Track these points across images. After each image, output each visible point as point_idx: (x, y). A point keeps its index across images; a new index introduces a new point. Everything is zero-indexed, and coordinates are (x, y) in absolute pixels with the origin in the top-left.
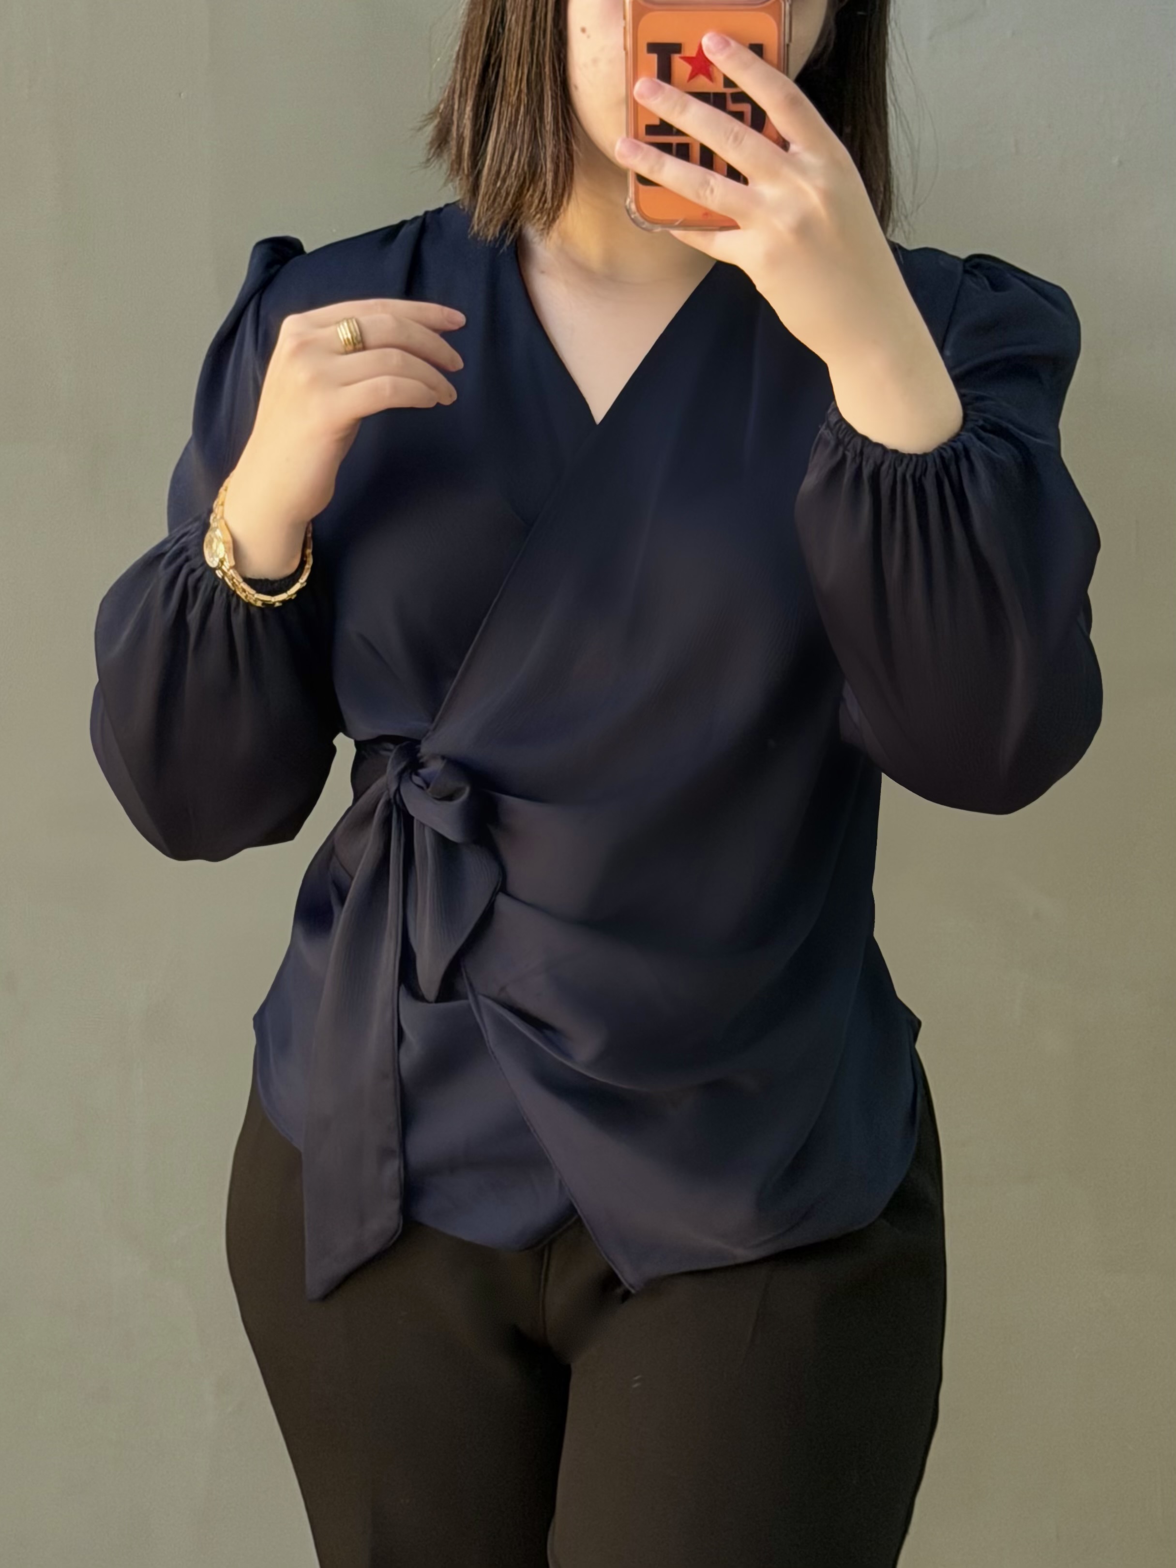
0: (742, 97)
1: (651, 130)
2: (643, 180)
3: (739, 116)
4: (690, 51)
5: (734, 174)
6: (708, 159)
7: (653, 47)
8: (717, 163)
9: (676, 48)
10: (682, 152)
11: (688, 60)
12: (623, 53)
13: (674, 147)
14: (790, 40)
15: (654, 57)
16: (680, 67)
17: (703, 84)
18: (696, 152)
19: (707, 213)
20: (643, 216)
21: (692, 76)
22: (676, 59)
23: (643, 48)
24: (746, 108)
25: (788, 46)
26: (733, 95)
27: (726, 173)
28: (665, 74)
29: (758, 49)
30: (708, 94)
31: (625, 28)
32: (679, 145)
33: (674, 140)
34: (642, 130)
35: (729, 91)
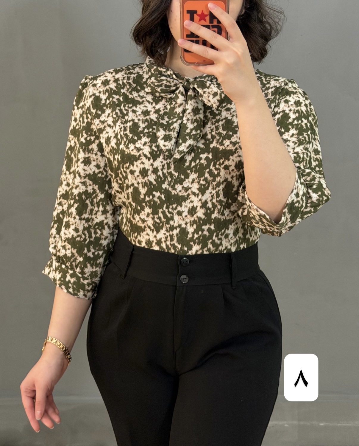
1: (188, 36)
2: (186, 51)
4: (199, 13)
6: (205, 43)
7: (188, 12)
8: (207, 44)
9: (195, 12)
10: (197, 42)
11: (198, 15)
13: (195, 41)
15: (189, 15)
16: (196, 17)
17: (203, 22)
18: (201, 42)
20: (185, 61)
21: (200, 20)
22: (195, 15)
23: (185, 12)
26: (212, 26)
28: (192, 19)
31: (180, 6)
33: (195, 39)
34: (185, 36)
35: (211, 25)
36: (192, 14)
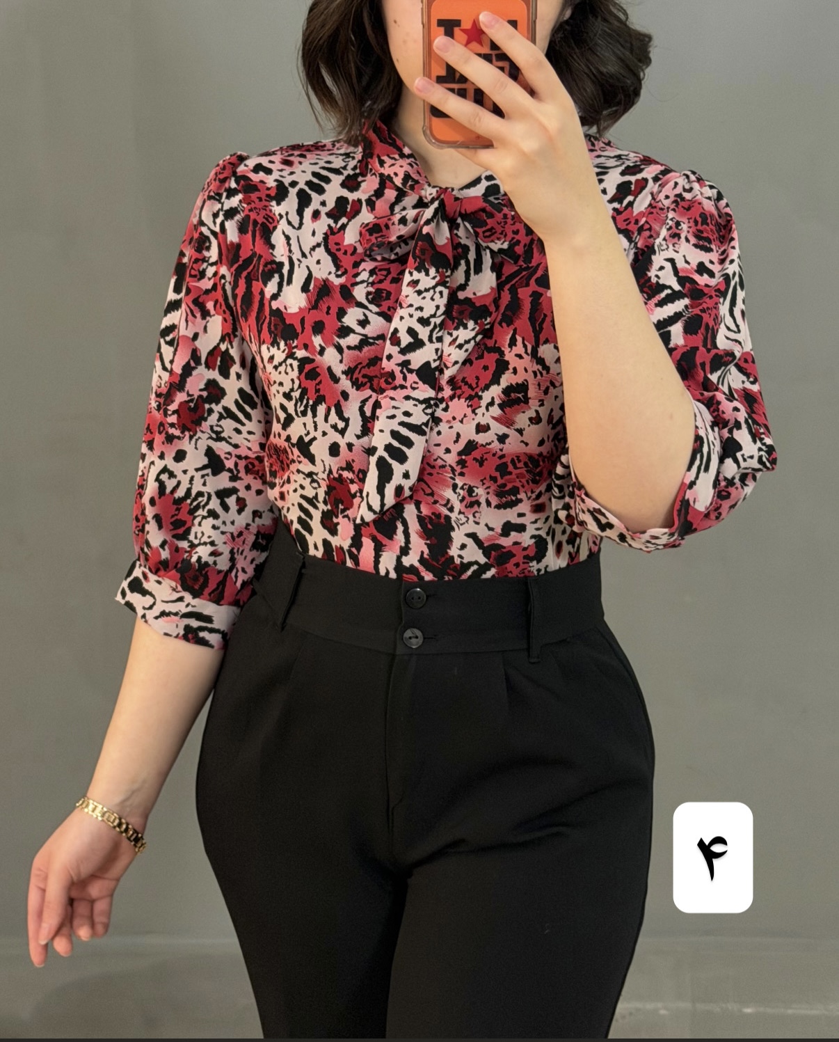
0: (503, 57)
3: (502, 69)
4: (466, 25)
5: (497, 111)
7: (441, 23)
8: (485, 100)
12: (422, 26)
14: (536, 18)
15: (442, 29)
18: (471, 93)
19: (479, 137)
20: (434, 137)
23: (434, 23)
24: (506, 64)
25: (535, 22)
26: (496, 55)
27: (492, 109)
29: (514, 23)
31: (422, 9)
35: (494, 53)
36: (449, 25)
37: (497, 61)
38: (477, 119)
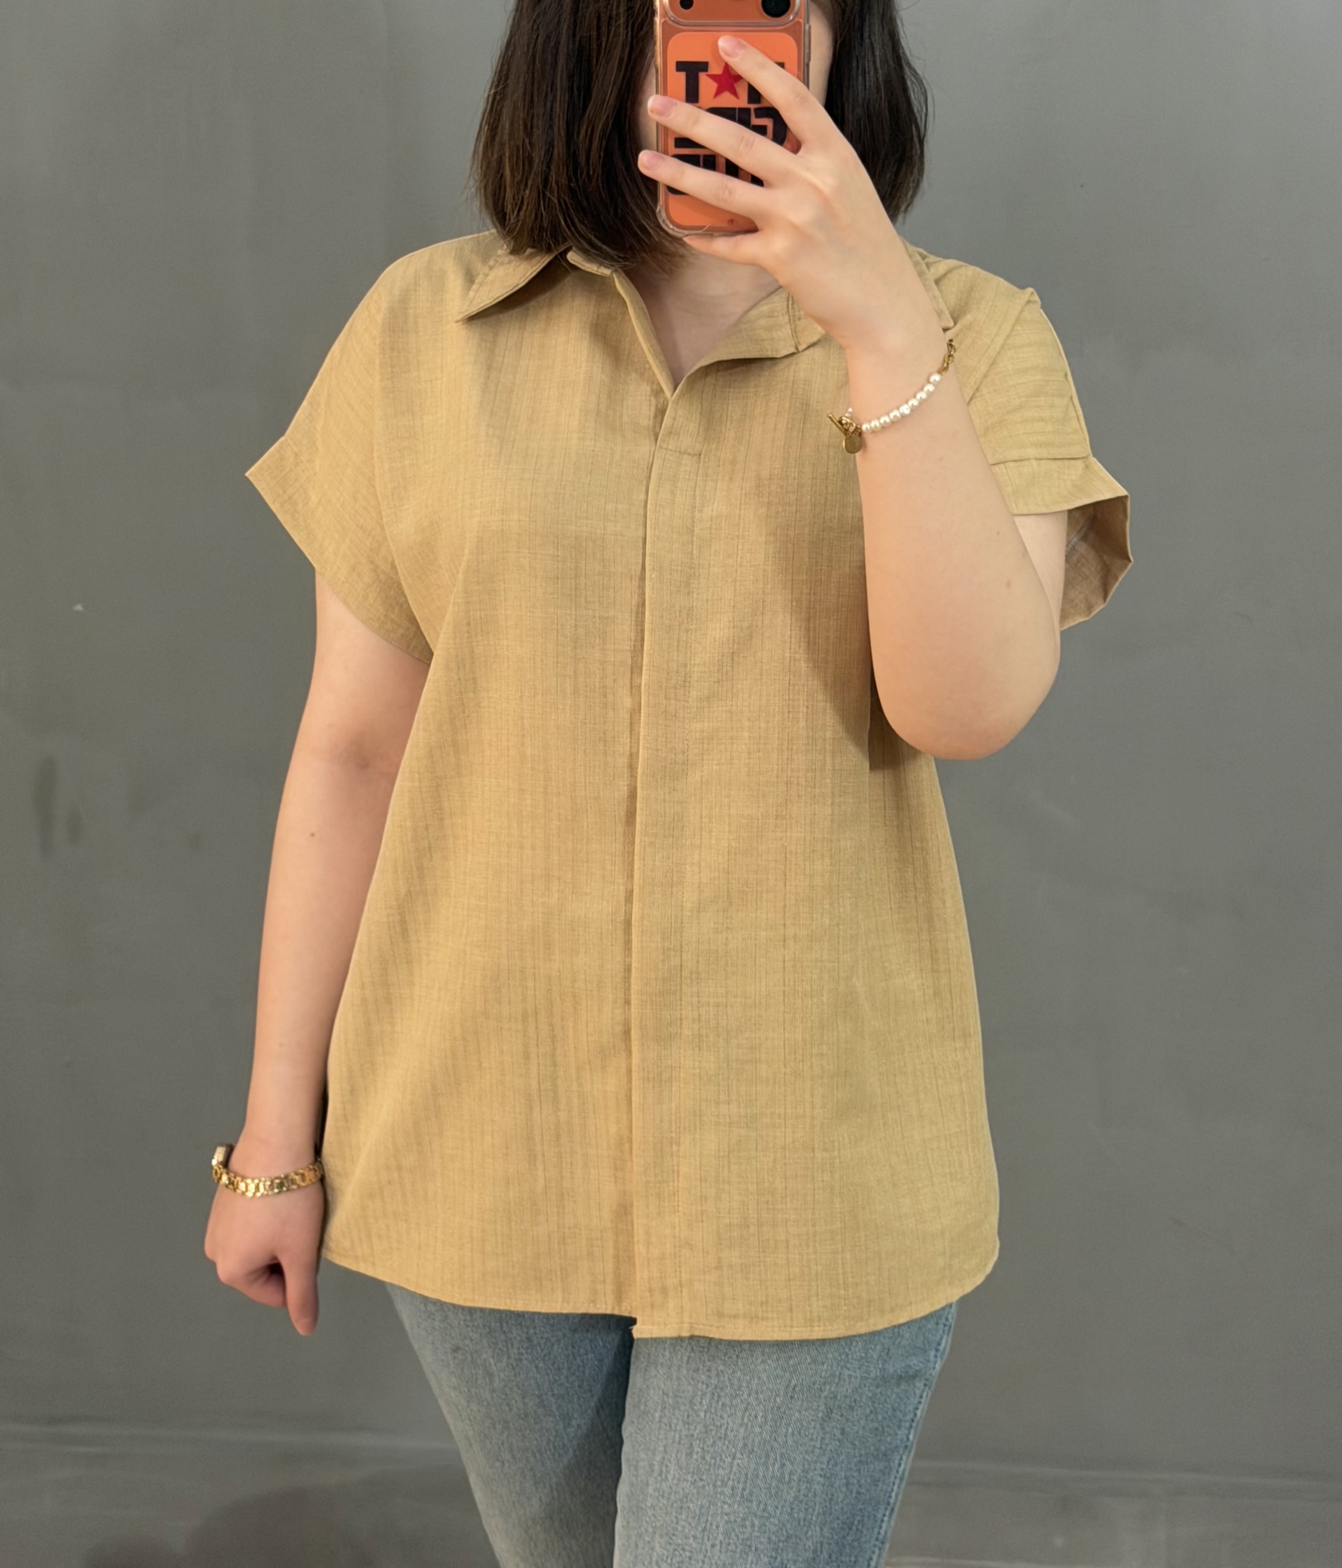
3: (762, 130)
4: (716, 69)
7: (681, 66)
9: (704, 66)
11: (713, 77)
15: (683, 75)
16: (707, 85)
17: (727, 100)
20: (671, 221)
21: (718, 93)
22: (703, 78)
23: (672, 67)
24: (768, 122)
26: (756, 110)
28: (692, 96)
30: (734, 109)
32: (705, 156)
34: (671, 143)
35: (753, 106)
36: (692, 70)
37: (757, 116)
38: (727, 192)
